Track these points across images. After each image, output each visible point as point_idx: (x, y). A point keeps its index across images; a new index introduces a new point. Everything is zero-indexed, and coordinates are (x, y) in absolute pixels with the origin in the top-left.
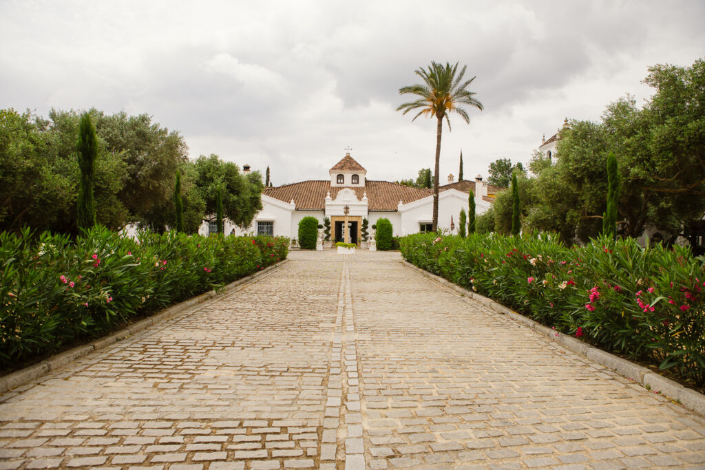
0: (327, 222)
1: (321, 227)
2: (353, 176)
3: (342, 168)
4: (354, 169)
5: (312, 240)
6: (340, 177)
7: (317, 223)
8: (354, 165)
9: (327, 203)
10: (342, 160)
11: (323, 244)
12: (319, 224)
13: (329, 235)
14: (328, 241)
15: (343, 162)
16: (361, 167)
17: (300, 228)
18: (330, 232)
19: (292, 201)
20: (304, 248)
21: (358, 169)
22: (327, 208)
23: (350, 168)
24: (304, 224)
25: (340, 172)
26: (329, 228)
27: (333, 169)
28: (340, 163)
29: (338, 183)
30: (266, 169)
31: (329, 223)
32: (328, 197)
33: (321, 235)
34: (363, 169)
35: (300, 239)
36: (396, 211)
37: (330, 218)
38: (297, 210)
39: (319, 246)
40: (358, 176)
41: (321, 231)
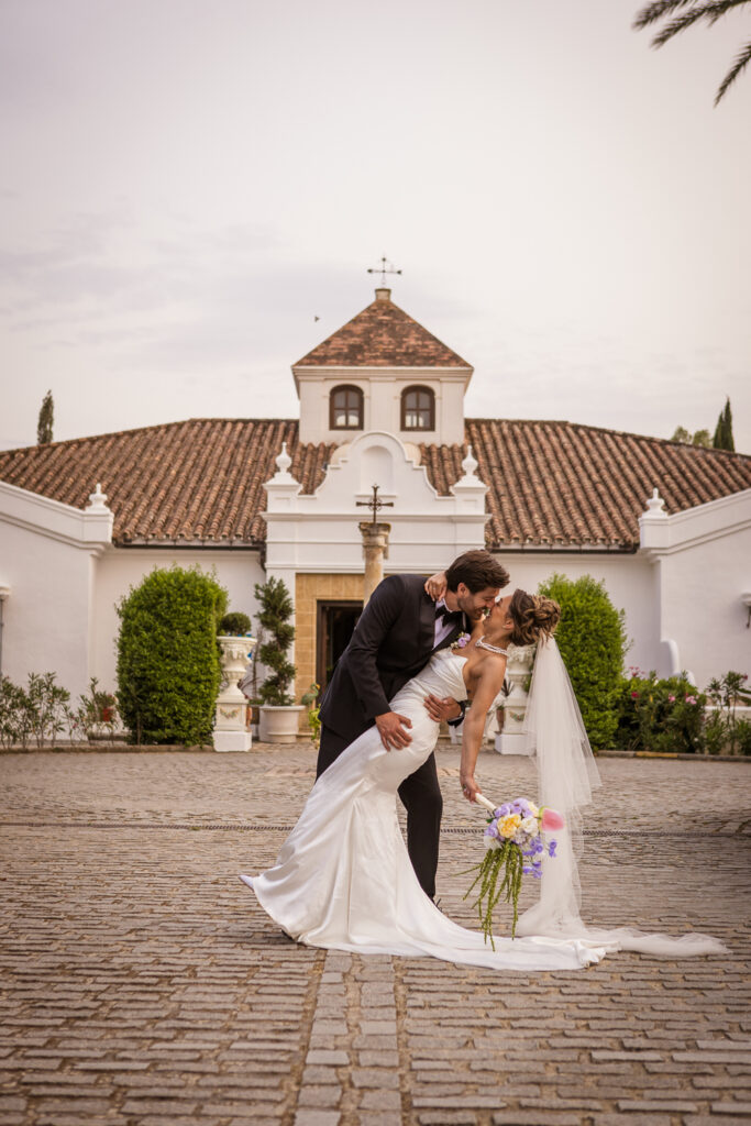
0: (275, 606)
1: (235, 625)
2: (406, 392)
3: (353, 355)
4: (412, 358)
5: (190, 698)
6: (347, 400)
7: (220, 601)
8: (412, 341)
9: (275, 506)
10: (355, 321)
11: (255, 720)
12: (230, 610)
13: (285, 674)
14: (282, 700)
15: (358, 329)
16: (445, 349)
17: (128, 631)
18: (291, 656)
19: (99, 498)
20: (147, 740)
21: (429, 360)
22: (274, 533)
23: (392, 358)
24: (150, 608)
25: (345, 373)
26: (284, 638)
27: (313, 358)
28: (343, 333)
29: (333, 426)
30: (40, 405)
31: (285, 612)
32: (283, 478)
33: (239, 669)
34: (455, 359)
35: (125, 689)
36: (630, 548)
37: (291, 586)
38: (122, 542)
39: (231, 733)
40: (429, 392)
41: (240, 648)
